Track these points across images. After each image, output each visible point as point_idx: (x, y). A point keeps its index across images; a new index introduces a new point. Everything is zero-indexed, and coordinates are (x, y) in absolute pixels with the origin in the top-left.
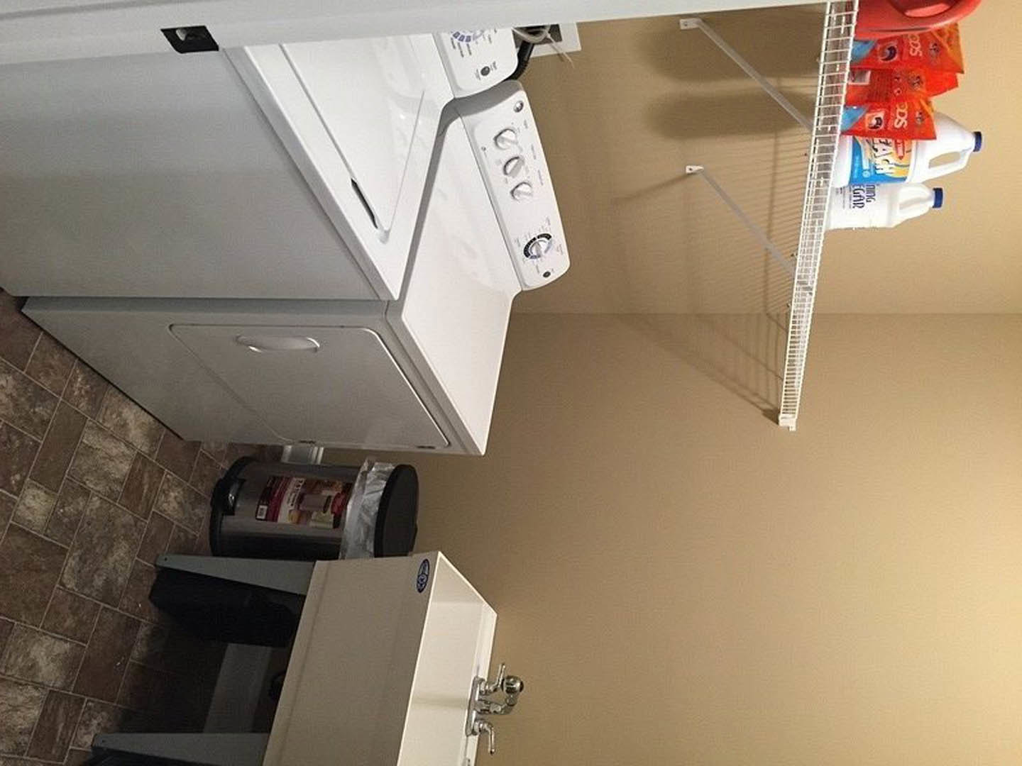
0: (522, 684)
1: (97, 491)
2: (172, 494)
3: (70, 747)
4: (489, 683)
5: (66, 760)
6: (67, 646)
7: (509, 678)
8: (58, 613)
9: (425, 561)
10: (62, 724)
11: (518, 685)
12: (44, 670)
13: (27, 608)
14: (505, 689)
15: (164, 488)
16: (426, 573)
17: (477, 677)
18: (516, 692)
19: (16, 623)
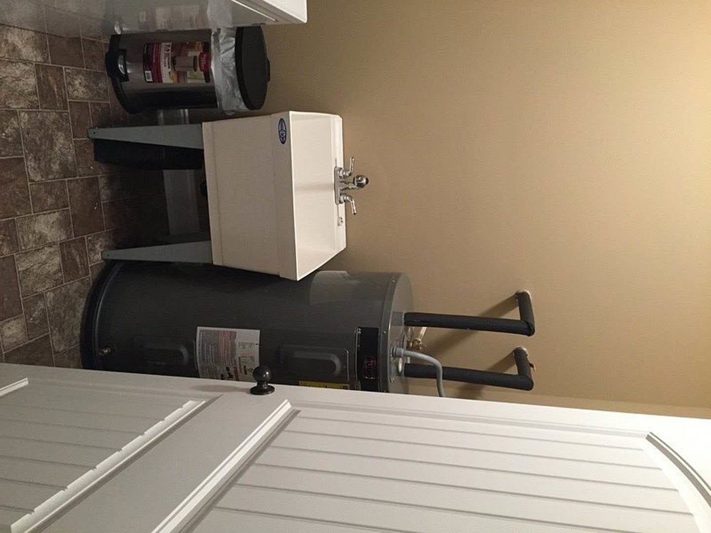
0: (367, 179)
1: (21, 108)
2: (77, 82)
3: (90, 266)
4: (345, 170)
5: (90, 273)
6: (57, 214)
7: (358, 177)
8: (40, 199)
9: (282, 120)
10: (78, 257)
11: (364, 181)
12: (49, 235)
13: (18, 207)
14: (356, 184)
15: (68, 81)
16: (284, 129)
17: (336, 167)
18: (364, 185)
19: (15, 218)
